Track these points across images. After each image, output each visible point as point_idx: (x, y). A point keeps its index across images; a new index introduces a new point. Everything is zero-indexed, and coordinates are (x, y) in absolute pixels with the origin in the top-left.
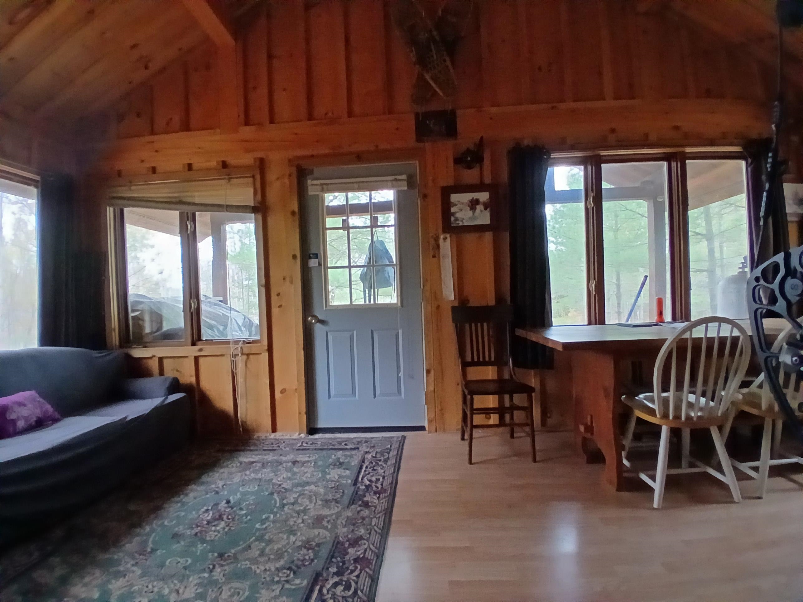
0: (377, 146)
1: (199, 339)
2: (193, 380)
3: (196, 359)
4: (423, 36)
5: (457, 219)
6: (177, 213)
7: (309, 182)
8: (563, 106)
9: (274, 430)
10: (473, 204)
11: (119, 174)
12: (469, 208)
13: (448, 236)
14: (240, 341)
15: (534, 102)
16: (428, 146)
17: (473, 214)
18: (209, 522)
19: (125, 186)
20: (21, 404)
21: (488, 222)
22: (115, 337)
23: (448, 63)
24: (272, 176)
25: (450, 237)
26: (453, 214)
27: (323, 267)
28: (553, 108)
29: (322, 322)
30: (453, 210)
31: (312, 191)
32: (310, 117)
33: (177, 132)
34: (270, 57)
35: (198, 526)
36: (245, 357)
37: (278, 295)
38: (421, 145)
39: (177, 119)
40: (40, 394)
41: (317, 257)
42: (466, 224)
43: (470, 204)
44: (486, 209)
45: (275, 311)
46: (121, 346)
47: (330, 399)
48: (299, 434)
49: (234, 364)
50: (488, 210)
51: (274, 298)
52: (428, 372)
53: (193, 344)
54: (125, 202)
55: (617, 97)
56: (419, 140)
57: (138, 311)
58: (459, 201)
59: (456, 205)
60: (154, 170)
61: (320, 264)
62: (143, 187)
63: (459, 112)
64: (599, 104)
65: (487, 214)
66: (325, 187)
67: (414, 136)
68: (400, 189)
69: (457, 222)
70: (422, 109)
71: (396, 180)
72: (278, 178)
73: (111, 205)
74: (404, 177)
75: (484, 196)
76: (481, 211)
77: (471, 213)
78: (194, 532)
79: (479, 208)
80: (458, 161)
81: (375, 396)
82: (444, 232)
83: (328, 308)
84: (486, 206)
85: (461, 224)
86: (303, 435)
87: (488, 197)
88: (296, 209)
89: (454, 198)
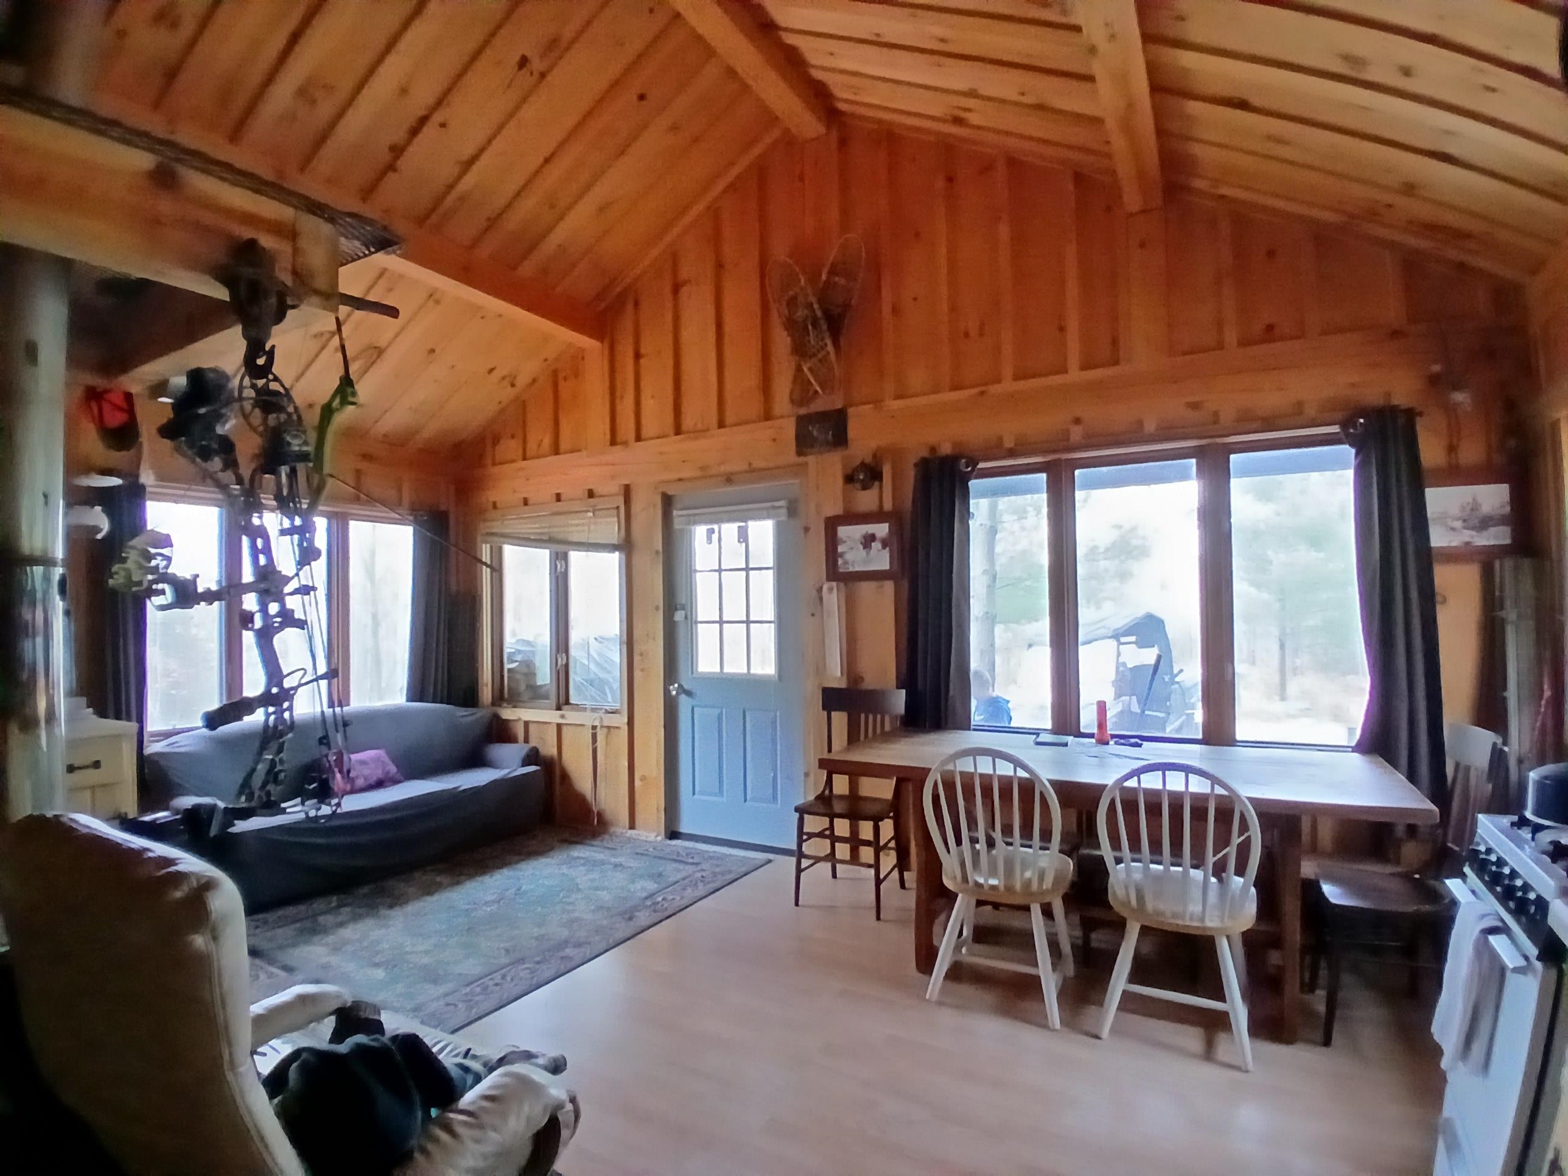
0: (750, 464)
1: (567, 702)
2: (554, 751)
3: (559, 726)
4: (801, 313)
5: (846, 563)
6: (547, 552)
7: (675, 513)
8: (995, 389)
9: (632, 826)
10: (868, 541)
11: (495, 506)
12: (861, 547)
13: (834, 584)
14: (602, 709)
15: (955, 388)
16: (811, 459)
17: (868, 554)
18: (486, 903)
19: (498, 520)
20: (363, 763)
21: (887, 567)
22: (486, 694)
23: (830, 348)
24: (637, 507)
25: (837, 586)
26: (842, 555)
27: (692, 621)
28: (982, 393)
29: (689, 693)
30: (840, 549)
31: (678, 524)
32: (678, 431)
33: (547, 456)
34: (638, 356)
35: (475, 903)
36: (605, 730)
37: (641, 655)
38: (802, 459)
39: (547, 441)
40: (388, 753)
41: (683, 609)
42: (857, 569)
43: (863, 541)
44: (884, 547)
45: (637, 674)
46: (493, 704)
47: (696, 796)
48: (657, 836)
49: (594, 737)
50: (888, 548)
51: (637, 659)
52: (807, 775)
53: (559, 708)
54: (502, 539)
55: (1086, 366)
56: (799, 453)
57: (516, 661)
58: (849, 537)
59: (844, 542)
60: (526, 502)
61: (686, 617)
62: (516, 521)
63: (851, 411)
64: (1057, 380)
65: (886, 554)
66: (692, 518)
67: (794, 448)
68: (779, 519)
69: (846, 566)
70: (803, 411)
71: (774, 507)
72: (643, 509)
73: (486, 543)
74: (782, 503)
75: (882, 529)
76: (879, 551)
77: (863, 553)
78: (467, 907)
79: (876, 545)
80: (849, 479)
81: (745, 801)
82: (829, 579)
83: (694, 675)
84: (885, 544)
85: (851, 569)
86: (659, 838)
87: (887, 530)
88: (660, 548)
89: (843, 531)
